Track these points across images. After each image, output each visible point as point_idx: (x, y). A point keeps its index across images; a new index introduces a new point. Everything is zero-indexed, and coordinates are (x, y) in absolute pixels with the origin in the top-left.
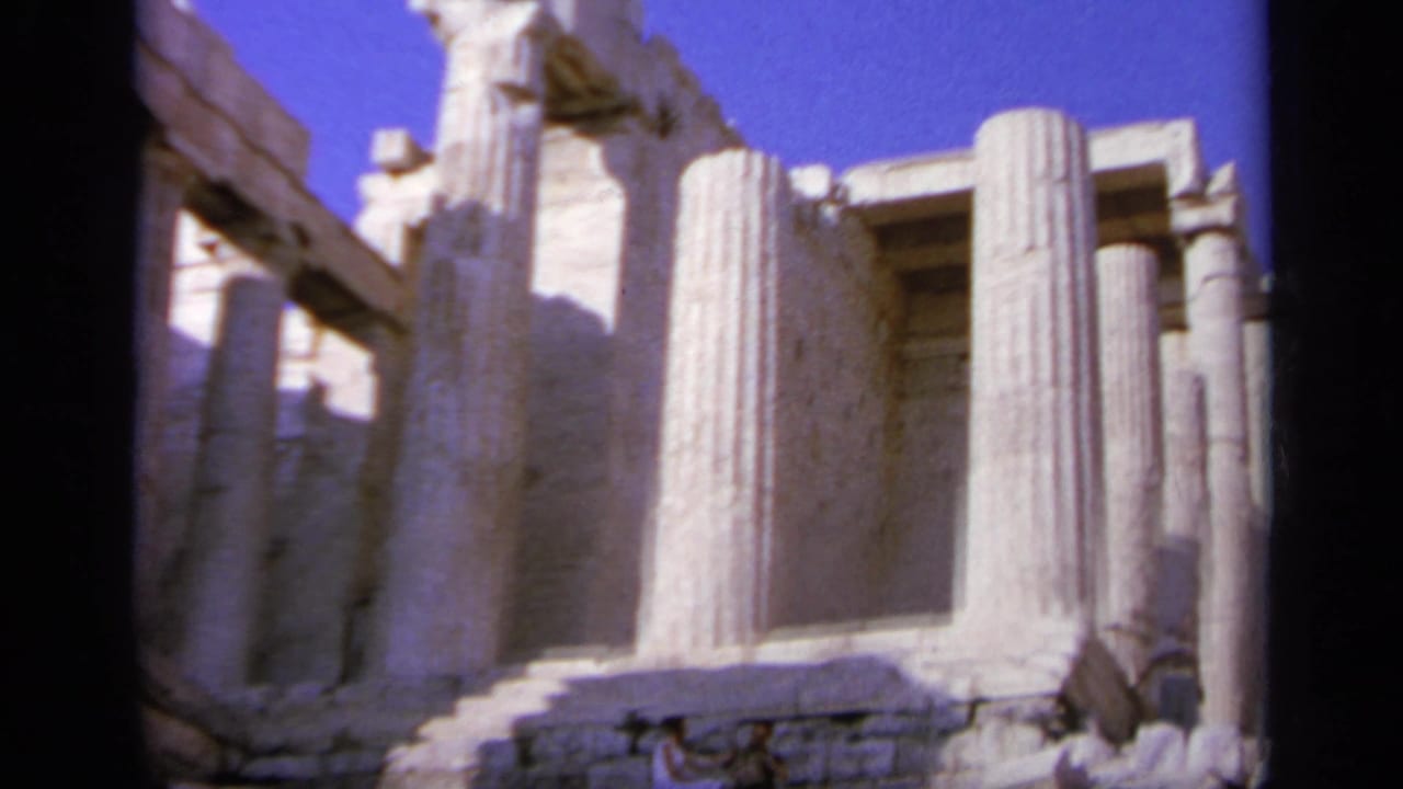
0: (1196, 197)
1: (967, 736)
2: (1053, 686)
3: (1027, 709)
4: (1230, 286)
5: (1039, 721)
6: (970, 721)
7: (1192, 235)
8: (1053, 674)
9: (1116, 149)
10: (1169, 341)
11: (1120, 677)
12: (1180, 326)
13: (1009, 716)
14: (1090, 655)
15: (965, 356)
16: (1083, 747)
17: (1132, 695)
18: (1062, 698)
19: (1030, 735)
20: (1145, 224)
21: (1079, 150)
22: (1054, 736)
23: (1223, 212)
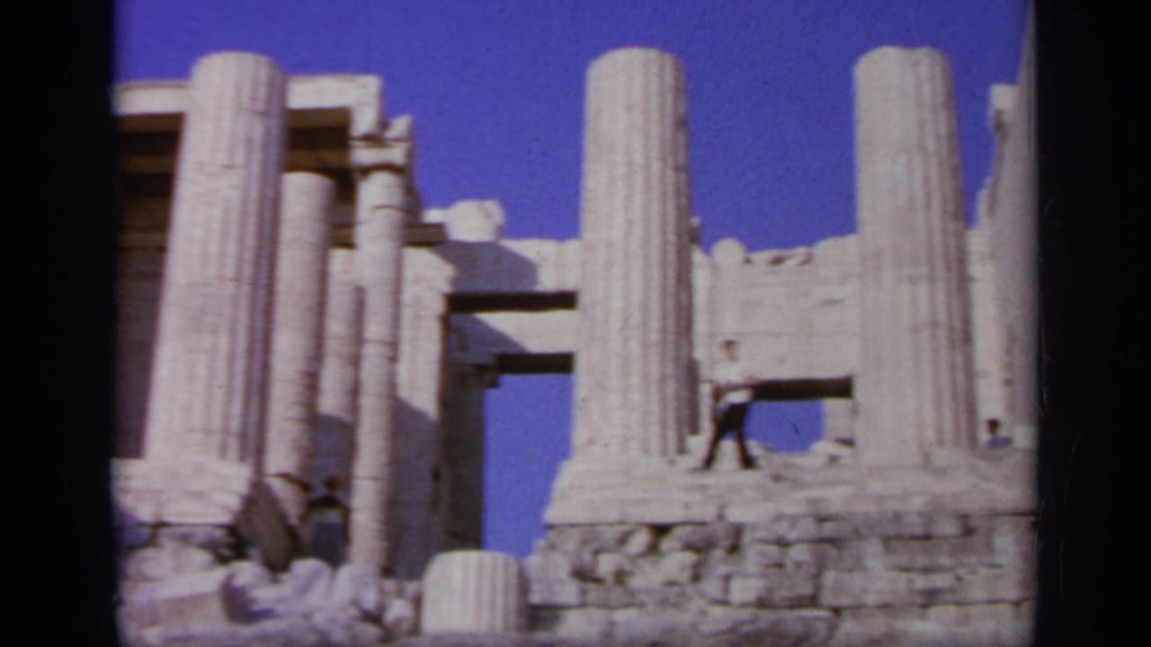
0: (374, 140)
1: (149, 553)
2: (225, 518)
3: (201, 534)
4: (396, 216)
5: (210, 546)
6: (151, 542)
7: (367, 170)
8: (225, 508)
9: (312, 93)
10: (339, 256)
11: (282, 517)
12: (348, 244)
13: (185, 539)
14: (258, 496)
15: (162, 249)
16: (247, 572)
17: (291, 533)
18: (232, 529)
19: (203, 557)
20: (330, 157)
21: (278, 92)
22: (222, 560)
23: (396, 154)
